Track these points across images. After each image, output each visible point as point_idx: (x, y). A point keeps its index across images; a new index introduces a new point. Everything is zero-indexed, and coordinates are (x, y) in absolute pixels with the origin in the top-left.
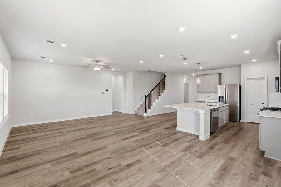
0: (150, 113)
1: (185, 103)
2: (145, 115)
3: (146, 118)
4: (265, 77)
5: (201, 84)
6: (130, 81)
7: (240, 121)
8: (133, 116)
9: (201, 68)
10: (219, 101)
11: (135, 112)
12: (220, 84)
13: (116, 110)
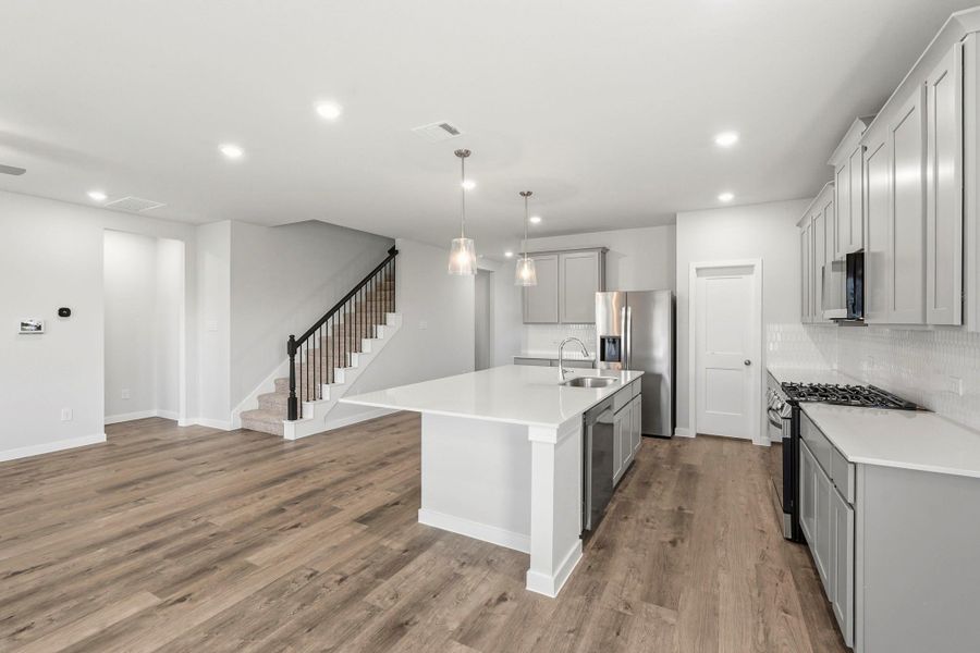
0: (315, 418)
1: (476, 370)
2: (291, 431)
3: (296, 448)
4: (752, 266)
5: (535, 284)
6: (217, 267)
7: (673, 433)
8: (231, 439)
9: (535, 220)
10: (603, 359)
11: (244, 416)
12: (604, 289)
13: (154, 413)
